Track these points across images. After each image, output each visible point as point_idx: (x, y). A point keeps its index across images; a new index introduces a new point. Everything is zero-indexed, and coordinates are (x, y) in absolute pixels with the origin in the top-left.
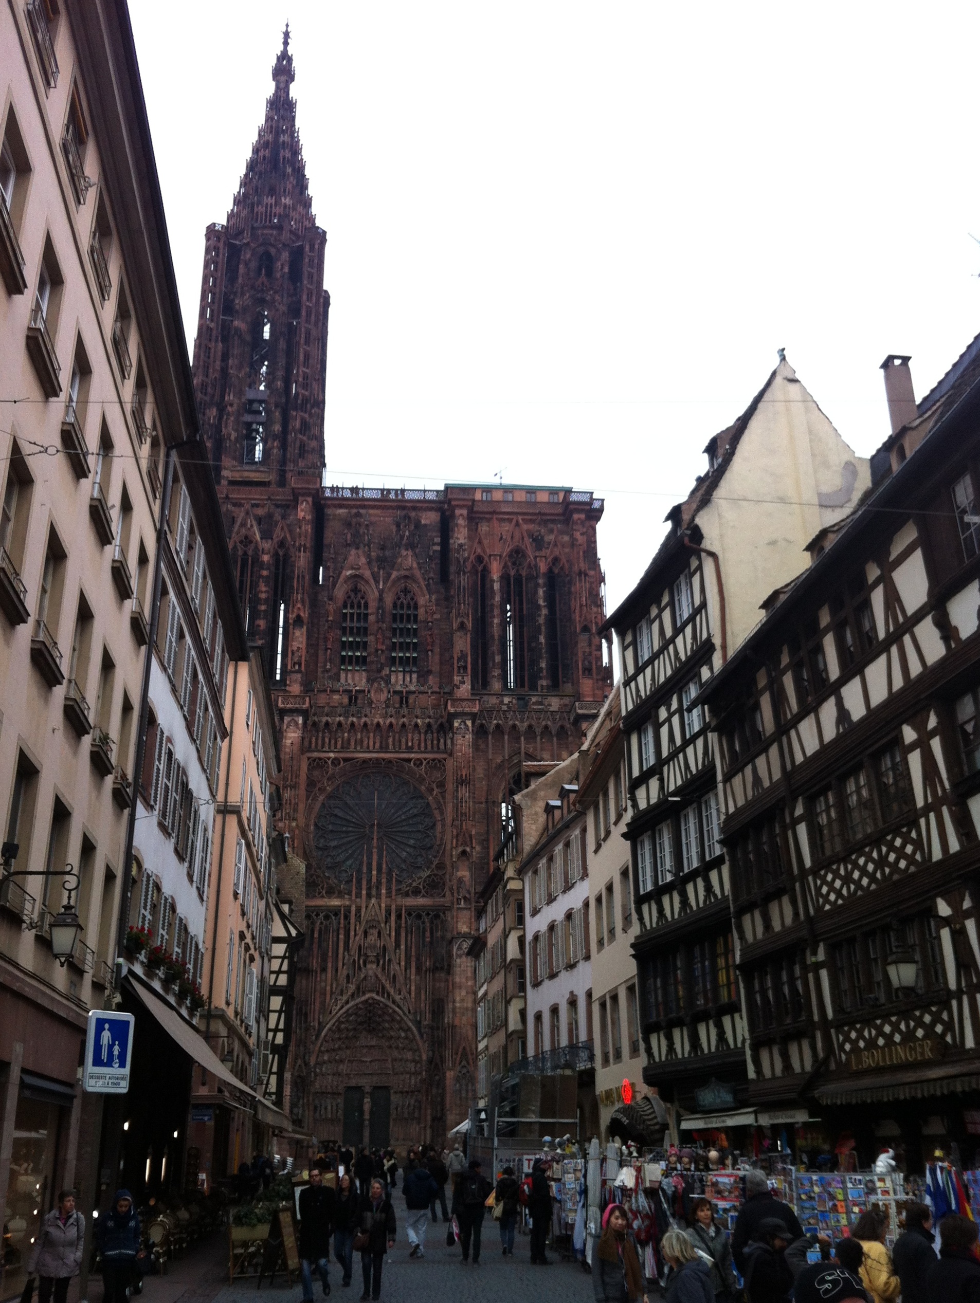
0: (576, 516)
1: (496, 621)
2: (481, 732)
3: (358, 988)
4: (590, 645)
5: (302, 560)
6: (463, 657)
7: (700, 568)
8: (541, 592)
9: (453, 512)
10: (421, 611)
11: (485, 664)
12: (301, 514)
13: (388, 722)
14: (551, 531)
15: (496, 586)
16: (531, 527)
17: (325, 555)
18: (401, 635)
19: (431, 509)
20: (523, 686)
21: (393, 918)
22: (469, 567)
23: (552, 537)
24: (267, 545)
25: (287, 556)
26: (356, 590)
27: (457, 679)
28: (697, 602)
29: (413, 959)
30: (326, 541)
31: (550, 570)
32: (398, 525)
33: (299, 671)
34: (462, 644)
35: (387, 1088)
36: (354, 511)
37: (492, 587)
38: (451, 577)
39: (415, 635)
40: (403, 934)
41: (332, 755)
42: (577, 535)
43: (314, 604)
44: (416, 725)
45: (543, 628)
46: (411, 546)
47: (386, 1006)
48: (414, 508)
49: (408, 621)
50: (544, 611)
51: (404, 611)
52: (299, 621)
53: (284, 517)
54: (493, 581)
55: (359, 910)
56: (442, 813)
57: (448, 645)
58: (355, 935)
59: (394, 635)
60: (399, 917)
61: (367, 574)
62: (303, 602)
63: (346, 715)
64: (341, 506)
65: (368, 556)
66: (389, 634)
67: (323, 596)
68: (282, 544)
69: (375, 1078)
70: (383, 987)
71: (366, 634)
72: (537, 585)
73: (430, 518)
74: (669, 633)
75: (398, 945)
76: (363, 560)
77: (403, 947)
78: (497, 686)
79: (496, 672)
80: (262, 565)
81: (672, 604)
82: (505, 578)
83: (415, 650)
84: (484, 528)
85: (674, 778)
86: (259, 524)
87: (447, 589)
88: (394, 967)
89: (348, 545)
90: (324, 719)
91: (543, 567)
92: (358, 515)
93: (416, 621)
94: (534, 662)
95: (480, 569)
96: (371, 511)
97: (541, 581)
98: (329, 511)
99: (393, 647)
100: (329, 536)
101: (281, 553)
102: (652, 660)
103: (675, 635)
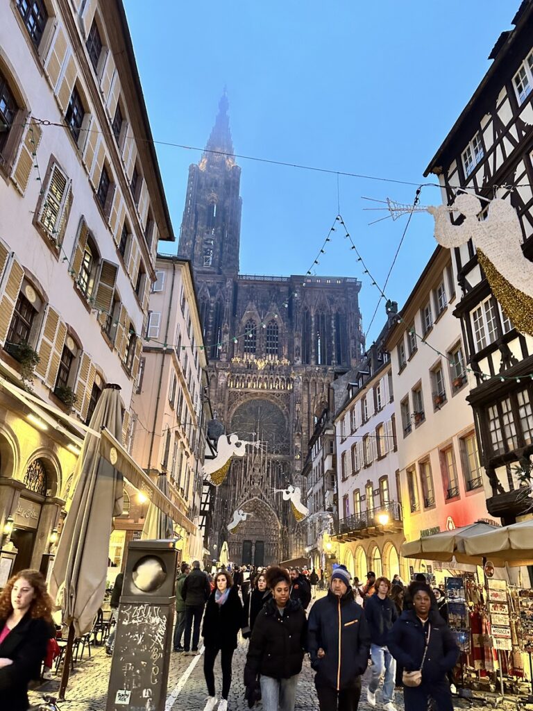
0: (349, 289)
1: (313, 334)
2: (306, 382)
3: (250, 495)
4: (355, 345)
5: (228, 305)
6: (298, 348)
8: (333, 322)
9: (294, 287)
10: (280, 329)
11: (308, 352)
12: (227, 286)
13: (265, 377)
14: (338, 296)
15: (313, 319)
16: (328, 294)
17: (238, 304)
18: (271, 340)
19: (284, 285)
20: (324, 363)
21: (266, 463)
22: (301, 311)
23: (337, 298)
24: (213, 299)
25: (221, 304)
26: (251, 320)
27: (295, 358)
29: (275, 482)
30: (238, 298)
31: (337, 313)
32: (270, 291)
33: (225, 353)
34: (298, 343)
35: (262, 542)
36: (251, 285)
37: (311, 319)
38: (293, 315)
39: (277, 340)
40: (270, 470)
41: (240, 390)
42: (350, 297)
43: (233, 326)
44: (277, 379)
45: (334, 338)
46: (275, 301)
47: (263, 503)
48: (277, 285)
49: (274, 334)
50: (334, 331)
51: (273, 329)
52: (226, 332)
53: (220, 287)
54: (311, 317)
55: (251, 458)
56: (288, 418)
57: (291, 344)
58: (249, 470)
59: (268, 340)
60: (269, 463)
61: (256, 312)
62: (228, 323)
63: (246, 373)
64: (245, 283)
65: (257, 305)
66: (265, 339)
67: (237, 321)
68: (219, 299)
69: (257, 537)
70: (261, 495)
71: (255, 339)
72: (331, 319)
73: (284, 289)
75: (268, 476)
76: (254, 306)
77: (270, 476)
78: (313, 363)
79: (313, 357)
80: (210, 308)
81: (510, 94)
82: (317, 316)
83: (277, 346)
84: (308, 294)
86: (210, 290)
87: (291, 320)
88: (267, 485)
89: (247, 299)
90: (237, 375)
91: (334, 312)
92: (253, 287)
93: (277, 334)
94: (330, 353)
95: (306, 311)
96: (259, 286)
97: (333, 317)
98: (240, 285)
99: (267, 345)
100: (240, 296)
101: (219, 303)
102: (485, 159)
103: (520, 110)
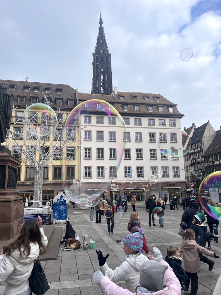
7: (201, 143)
28: (201, 146)
81: (197, 145)
85: (197, 161)
102: (194, 149)
103: (198, 148)
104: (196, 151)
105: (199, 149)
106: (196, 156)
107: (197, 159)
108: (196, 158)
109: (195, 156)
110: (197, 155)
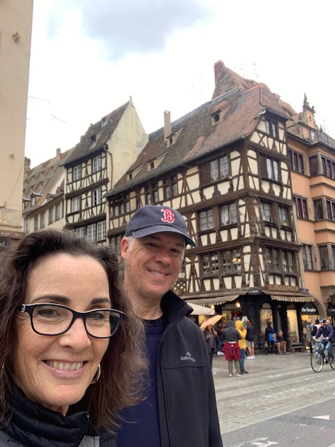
7: (106, 157)
28: (103, 167)
74: (90, 173)
81: (92, 164)
85: (86, 216)
102: (81, 179)
103: (93, 174)
104: (86, 184)
105: (96, 178)
106: (84, 202)
107: (87, 209)
108: (83, 208)
109: (81, 200)
110: (87, 198)
